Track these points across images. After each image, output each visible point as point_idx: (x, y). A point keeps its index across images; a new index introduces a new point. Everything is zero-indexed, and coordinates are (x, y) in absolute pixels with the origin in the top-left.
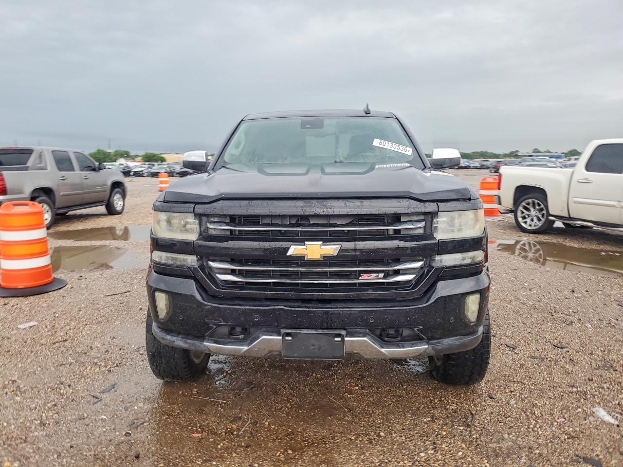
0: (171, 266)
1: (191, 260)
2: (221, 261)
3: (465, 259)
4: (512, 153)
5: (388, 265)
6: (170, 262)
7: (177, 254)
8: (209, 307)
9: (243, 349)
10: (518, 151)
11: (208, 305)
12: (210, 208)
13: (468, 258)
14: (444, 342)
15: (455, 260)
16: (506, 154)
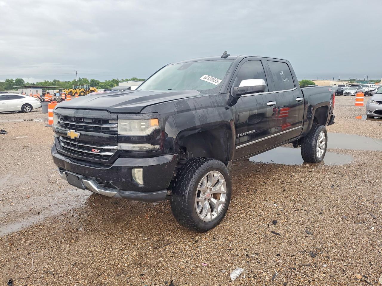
3: (135, 147)
5: (101, 145)
13: (137, 147)
14: (127, 192)
15: (129, 147)
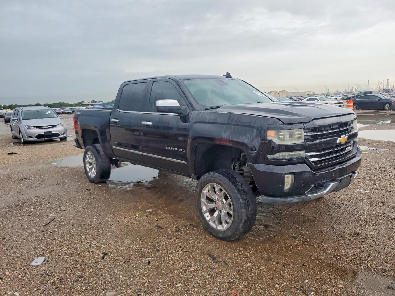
0: (292, 159)
1: (302, 153)
2: (311, 151)
4: (79, 103)
6: (291, 157)
7: (295, 152)
8: (318, 175)
9: (324, 193)
10: (83, 102)
11: (318, 174)
12: (311, 125)
16: (76, 104)
